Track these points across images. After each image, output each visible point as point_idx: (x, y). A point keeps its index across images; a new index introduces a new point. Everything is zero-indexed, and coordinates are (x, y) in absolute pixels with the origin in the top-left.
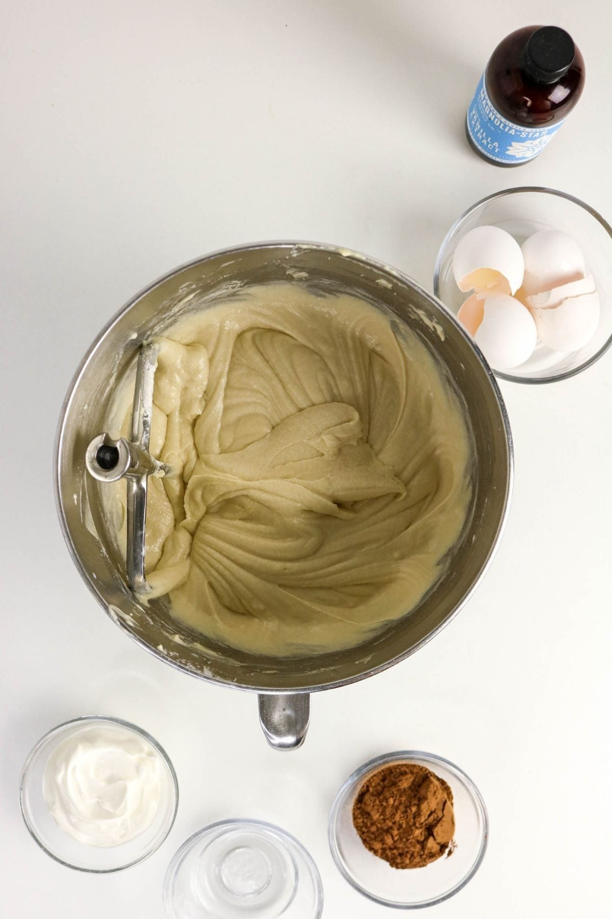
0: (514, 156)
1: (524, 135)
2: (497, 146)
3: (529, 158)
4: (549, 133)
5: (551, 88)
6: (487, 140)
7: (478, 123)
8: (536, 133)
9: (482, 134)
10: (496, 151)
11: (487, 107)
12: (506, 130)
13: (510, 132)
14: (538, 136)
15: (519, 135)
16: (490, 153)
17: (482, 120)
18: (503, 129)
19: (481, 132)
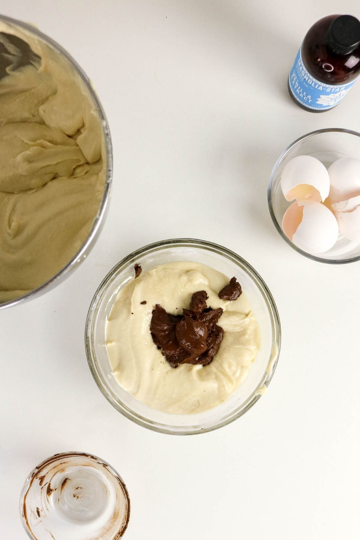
0: (322, 105)
1: (328, 90)
2: (310, 98)
3: (332, 106)
4: (346, 88)
5: (346, 58)
6: (303, 94)
7: (297, 83)
8: (337, 89)
9: (300, 90)
10: (310, 102)
11: (303, 71)
12: (316, 87)
13: (319, 88)
14: (338, 91)
15: (326, 90)
16: (305, 103)
17: (299, 80)
18: (314, 86)
19: (299, 88)
